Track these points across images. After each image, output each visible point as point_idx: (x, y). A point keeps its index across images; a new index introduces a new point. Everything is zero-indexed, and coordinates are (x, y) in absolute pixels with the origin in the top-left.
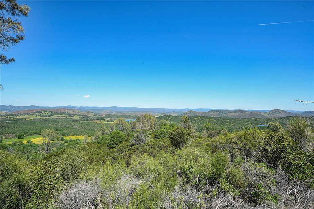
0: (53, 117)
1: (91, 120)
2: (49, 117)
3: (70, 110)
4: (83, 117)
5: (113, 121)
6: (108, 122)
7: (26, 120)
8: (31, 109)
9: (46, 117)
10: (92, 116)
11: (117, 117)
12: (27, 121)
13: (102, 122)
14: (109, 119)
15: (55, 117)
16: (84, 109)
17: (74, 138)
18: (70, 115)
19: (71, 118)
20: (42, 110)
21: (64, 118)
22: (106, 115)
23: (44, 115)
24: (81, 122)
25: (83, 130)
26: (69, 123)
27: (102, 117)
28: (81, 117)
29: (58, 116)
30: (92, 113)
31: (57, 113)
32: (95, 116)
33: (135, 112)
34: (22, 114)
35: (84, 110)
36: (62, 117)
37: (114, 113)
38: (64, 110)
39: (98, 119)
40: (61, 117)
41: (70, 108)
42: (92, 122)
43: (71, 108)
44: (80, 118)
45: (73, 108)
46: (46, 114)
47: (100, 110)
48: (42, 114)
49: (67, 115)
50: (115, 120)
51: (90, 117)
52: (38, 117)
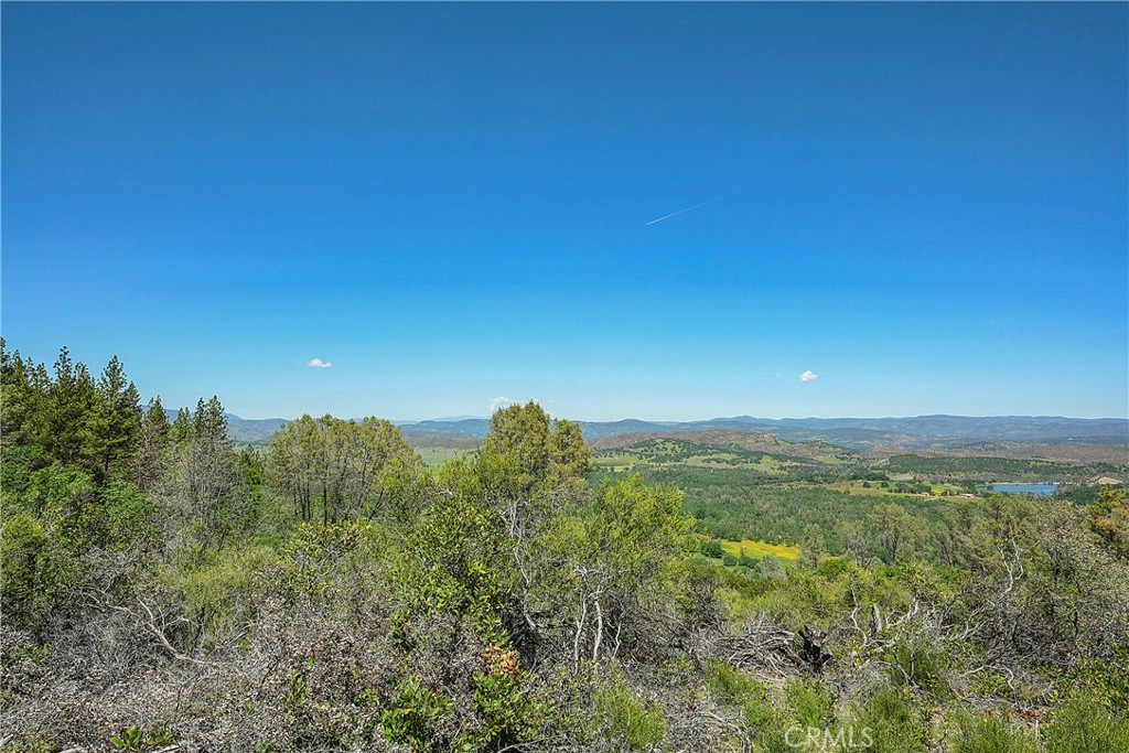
0: (691, 461)
1: (828, 478)
2: (678, 464)
3: (746, 435)
4: (794, 464)
5: (928, 490)
6: (903, 495)
7: (612, 469)
8: (626, 430)
9: (668, 464)
10: (829, 460)
11: (952, 469)
12: (615, 474)
13: (876, 489)
14: (908, 477)
15: (695, 461)
16: (798, 429)
17: (756, 550)
18: (747, 454)
19: (750, 466)
20: (655, 434)
21: (724, 466)
22: (893, 459)
23: (663, 453)
24: (785, 486)
25: (791, 520)
26: (740, 490)
27: (873, 468)
28: (785, 464)
29: (705, 460)
30: (831, 449)
31: (703, 448)
32: (845, 462)
33: (1055, 442)
34: (604, 451)
35: (799, 433)
36: (718, 461)
37: (937, 449)
38: (725, 433)
39: (855, 478)
40: (714, 465)
41: (745, 427)
42: (829, 487)
43: (751, 425)
44: (782, 468)
45: (756, 425)
46: (669, 452)
47: (869, 435)
48: (658, 449)
49: (735, 456)
50: (939, 485)
51: (820, 463)
52: (645, 461)
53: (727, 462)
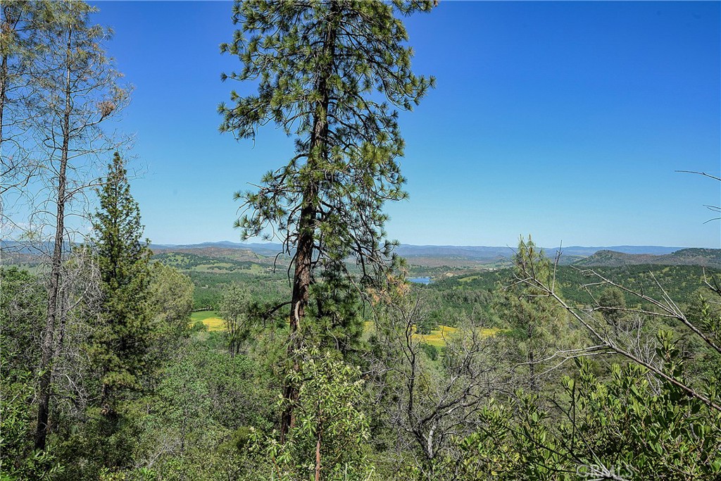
0: (199, 268)
3: (234, 251)
15: (202, 268)
18: (240, 264)
19: (244, 271)
20: (164, 251)
21: (225, 271)
23: (175, 263)
28: (268, 270)
29: (210, 268)
31: (206, 260)
36: (220, 268)
38: (219, 250)
40: (216, 270)
46: (180, 262)
49: (231, 265)
53: (226, 269)
